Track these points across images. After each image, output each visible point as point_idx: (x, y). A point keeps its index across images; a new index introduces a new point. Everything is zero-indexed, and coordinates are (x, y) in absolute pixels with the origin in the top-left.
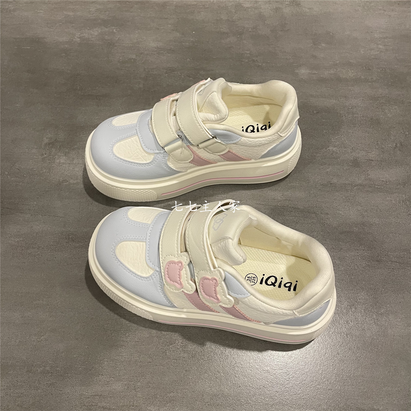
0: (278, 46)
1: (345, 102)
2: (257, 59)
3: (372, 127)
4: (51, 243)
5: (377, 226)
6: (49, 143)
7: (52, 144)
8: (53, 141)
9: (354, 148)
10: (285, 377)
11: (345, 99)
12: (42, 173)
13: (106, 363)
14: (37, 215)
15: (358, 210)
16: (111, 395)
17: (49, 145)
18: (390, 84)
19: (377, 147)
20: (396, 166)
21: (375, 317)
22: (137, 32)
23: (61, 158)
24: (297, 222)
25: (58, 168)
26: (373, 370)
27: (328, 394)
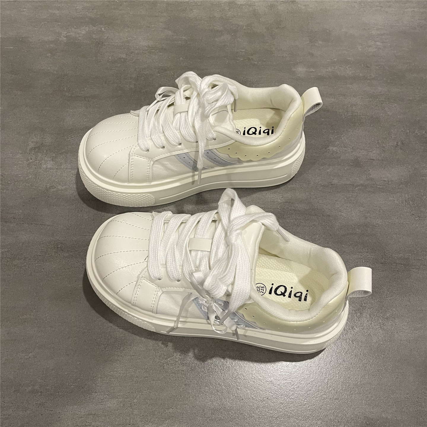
0: (274, 44)
1: (344, 101)
2: (252, 58)
3: (372, 125)
4: (39, 254)
5: (380, 227)
6: (34, 147)
7: (38, 148)
8: (39, 145)
9: (354, 148)
10: (289, 388)
11: (344, 97)
12: (28, 179)
13: (99, 379)
14: (23, 224)
15: (361, 212)
16: (106, 414)
17: (35, 150)
18: (389, 81)
19: (378, 146)
20: (397, 165)
21: (380, 321)
22: (126, 31)
23: (47, 163)
24: (298, 225)
25: (44, 174)
26: (380, 376)
27: (335, 404)
